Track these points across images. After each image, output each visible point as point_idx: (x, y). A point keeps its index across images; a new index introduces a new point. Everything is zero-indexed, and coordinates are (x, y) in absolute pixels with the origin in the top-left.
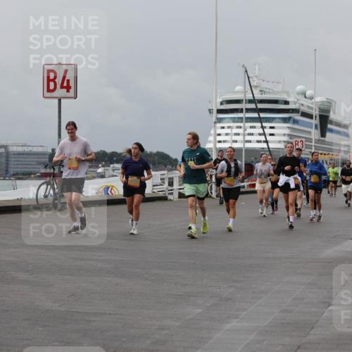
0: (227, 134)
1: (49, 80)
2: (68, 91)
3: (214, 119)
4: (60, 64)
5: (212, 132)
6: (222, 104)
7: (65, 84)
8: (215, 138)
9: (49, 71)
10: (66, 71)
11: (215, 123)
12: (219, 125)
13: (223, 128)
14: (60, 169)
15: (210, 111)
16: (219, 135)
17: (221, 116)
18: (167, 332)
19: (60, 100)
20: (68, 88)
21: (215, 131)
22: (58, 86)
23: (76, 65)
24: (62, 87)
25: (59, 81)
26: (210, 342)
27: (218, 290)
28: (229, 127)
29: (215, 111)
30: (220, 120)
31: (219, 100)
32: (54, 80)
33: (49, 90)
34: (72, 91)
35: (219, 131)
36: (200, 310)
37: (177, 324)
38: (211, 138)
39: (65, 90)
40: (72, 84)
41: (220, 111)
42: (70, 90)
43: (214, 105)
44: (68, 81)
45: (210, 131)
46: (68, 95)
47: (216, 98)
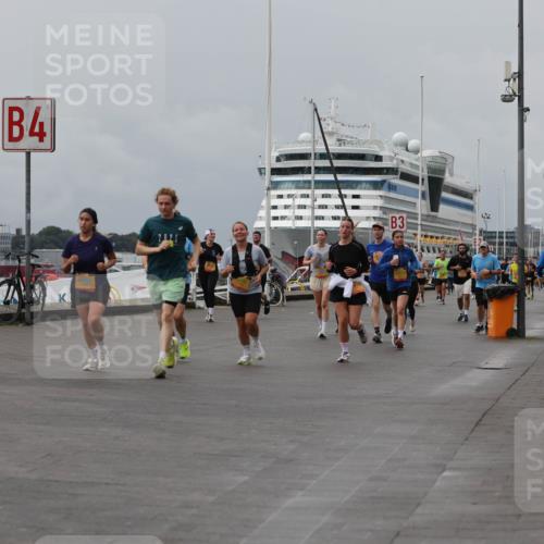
0: (286, 207)
1: (11, 123)
2: (41, 140)
3: (267, 184)
4: (29, 98)
5: (264, 203)
6: (278, 160)
7: (37, 129)
8: (268, 213)
9: (12, 110)
10: (38, 110)
11: (268, 189)
12: (274, 193)
13: (281, 197)
14: (28, 260)
15: (261, 171)
16: (275, 207)
17: (277, 178)
18: (194, 511)
19: (28, 155)
20: (41, 135)
21: (269, 202)
22: (26, 133)
23: (53, 101)
24: (32, 133)
25: (27, 123)
26: (261, 526)
27: (273, 447)
28: (289, 196)
29: (268, 172)
30: (275, 185)
31: (275, 154)
32: (19, 123)
33: (11, 139)
34: (47, 139)
35: (275, 202)
36: (246, 478)
37: (211, 499)
38: (262, 213)
39: (36, 138)
40: (47, 129)
41: (275, 171)
42: (45, 139)
43: (266, 162)
44: (42, 125)
45: (261, 202)
46: (42, 145)
47: (270, 151)
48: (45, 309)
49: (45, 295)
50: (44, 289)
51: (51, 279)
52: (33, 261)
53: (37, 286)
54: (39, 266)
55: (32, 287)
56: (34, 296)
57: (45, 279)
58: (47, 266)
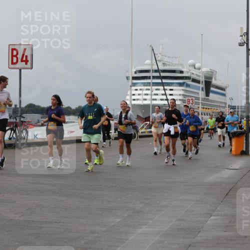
0: (139, 95)
1: (13, 56)
2: (26, 64)
3: (130, 84)
4: (20, 44)
5: (129, 93)
6: (135, 73)
7: (24, 59)
8: (131, 97)
9: (13, 50)
10: (25, 50)
11: (131, 86)
12: (133, 88)
13: (136, 90)
14: (20, 119)
15: (127, 78)
16: (134, 95)
17: (135, 81)
18: (96, 235)
19: (20, 70)
20: (26, 62)
21: (131, 92)
22: (19, 60)
23: (32, 46)
24: (22, 61)
25: (20, 56)
26: (127, 242)
27: (133, 205)
28: (140, 90)
29: (131, 78)
30: (134, 85)
31: (134, 70)
32: (16, 56)
33: (12, 63)
34: (29, 63)
35: (134, 92)
36: (119, 220)
37: (104, 229)
38: (128, 97)
39: (24, 63)
40: (29, 59)
41: (134, 78)
42: (28, 63)
43: (130, 74)
44: (26, 57)
45: (127, 92)
46: (26, 66)
47: (132, 69)
48: (28, 142)
49: (28, 135)
50: (27, 133)
51: (30, 128)
52: (22, 119)
53: (24, 131)
54: (25, 122)
55: (22, 132)
56: (23, 135)
57: (28, 128)
58: (29, 122)
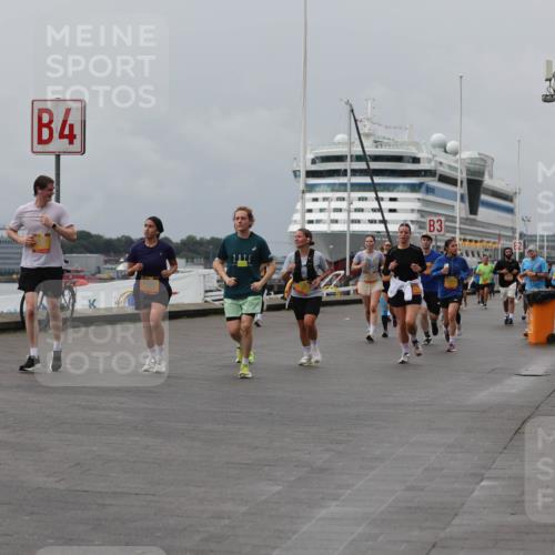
0: (321, 210)
1: (41, 125)
2: (71, 142)
3: (302, 187)
4: (58, 100)
5: (299, 206)
6: (314, 162)
7: (67, 132)
8: (303, 217)
9: (41, 111)
10: (68, 111)
11: (303, 192)
12: (309, 196)
13: (316, 200)
15: (296, 174)
16: (310, 211)
17: (312, 181)
18: (227, 522)
19: (58, 157)
20: (71, 138)
21: (303, 205)
22: (56, 135)
23: (83, 103)
24: (62, 136)
25: (56, 126)
26: (296, 536)
27: (308, 456)
28: (324, 199)
29: (303, 174)
30: (310, 188)
31: (310, 156)
32: (48, 125)
33: (41, 141)
34: (77, 141)
35: (310, 205)
36: (279, 488)
37: (243, 509)
38: (297, 217)
39: (66, 141)
40: (77, 131)
41: (310, 174)
42: (75, 141)
43: (301, 164)
44: (71, 126)
45: (296, 205)
46: (72, 148)
47: (305, 153)
51: (81, 285)
54: (68, 271)
57: (75, 284)
58: (77, 271)
